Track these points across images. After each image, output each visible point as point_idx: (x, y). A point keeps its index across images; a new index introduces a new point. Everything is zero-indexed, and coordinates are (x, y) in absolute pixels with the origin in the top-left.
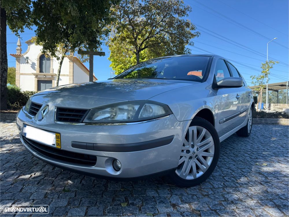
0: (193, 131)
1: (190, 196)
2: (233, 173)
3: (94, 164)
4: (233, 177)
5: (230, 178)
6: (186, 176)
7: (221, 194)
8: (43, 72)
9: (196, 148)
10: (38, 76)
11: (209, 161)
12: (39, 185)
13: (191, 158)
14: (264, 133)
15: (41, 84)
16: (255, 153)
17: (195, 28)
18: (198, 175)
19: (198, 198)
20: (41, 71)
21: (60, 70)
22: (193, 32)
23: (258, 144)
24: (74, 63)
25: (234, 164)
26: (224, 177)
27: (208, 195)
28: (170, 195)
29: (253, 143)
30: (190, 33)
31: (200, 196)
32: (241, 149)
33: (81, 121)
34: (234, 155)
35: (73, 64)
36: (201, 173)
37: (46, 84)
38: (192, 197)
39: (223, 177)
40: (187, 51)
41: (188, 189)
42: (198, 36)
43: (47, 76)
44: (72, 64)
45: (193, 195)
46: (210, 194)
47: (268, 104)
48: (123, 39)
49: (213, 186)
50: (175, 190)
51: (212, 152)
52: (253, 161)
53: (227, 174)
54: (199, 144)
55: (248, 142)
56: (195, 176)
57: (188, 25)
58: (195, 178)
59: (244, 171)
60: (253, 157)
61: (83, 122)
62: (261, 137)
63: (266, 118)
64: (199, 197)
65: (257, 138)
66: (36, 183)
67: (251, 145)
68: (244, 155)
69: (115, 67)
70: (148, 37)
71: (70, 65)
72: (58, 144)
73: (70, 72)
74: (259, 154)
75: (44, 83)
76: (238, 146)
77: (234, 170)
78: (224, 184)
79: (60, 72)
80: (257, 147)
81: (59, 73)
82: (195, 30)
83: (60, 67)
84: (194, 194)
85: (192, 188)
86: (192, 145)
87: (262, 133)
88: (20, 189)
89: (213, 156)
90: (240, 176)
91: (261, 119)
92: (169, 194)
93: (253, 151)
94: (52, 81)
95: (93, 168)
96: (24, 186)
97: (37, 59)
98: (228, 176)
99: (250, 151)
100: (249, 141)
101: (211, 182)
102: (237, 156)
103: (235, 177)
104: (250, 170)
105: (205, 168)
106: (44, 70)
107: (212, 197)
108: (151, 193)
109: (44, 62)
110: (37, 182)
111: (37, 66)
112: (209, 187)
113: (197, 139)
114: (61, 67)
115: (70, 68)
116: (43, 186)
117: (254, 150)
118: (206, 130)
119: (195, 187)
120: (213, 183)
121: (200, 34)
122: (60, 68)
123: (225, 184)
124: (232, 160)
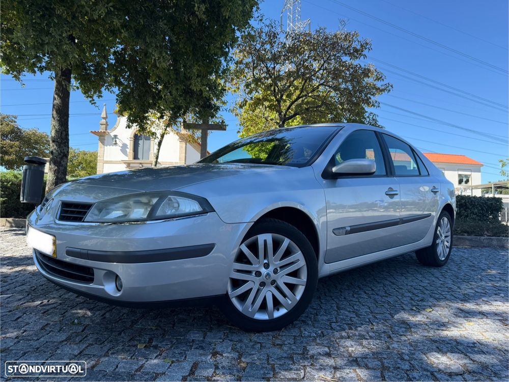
0: (265, 241)
2: (355, 319)
3: (91, 280)
4: (348, 324)
5: (342, 324)
6: (254, 313)
7: (304, 345)
8: (139, 159)
9: (271, 269)
10: (131, 165)
11: (300, 293)
12: (44, 314)
13: (263, 284)
14: (479, 262)
17: (384, 77)
18: (277, 314)
19: (263, 347)
20: (136, 157)
21: (158, 154)
22: (379, 84)
24: (188, 144)
26: (334, 322)
30: (374, 87)
31: (269, 345)
33: (82, 220)
35: (186, 144)
36: (283, 311)
40: (371, 117)
42: (389, 91)
43: (144, 165)
44: (184, 144)
45: (258, 343)
48: (258, 102)
49: (301, 334)
51: (304, 277)
52: (412, 304)
53: (342, 319)
54: (279, 262)
55: (433, 275)
57: (366, 73)
58: (271, 318)
59: (377, 316)
60: (417, 299)
62: (467, 267)
64: (265, 347)
65: (457, 270)
66: (42, 312)
67: (434, 279)
68: (403, 294)
69: (252, 150)
70: (298, 98)
71: (181, 147)
72: (55, 252)
73: (180, 158)
74: (436, 293)
76: (406, 280)
77: (361, 315)
78: (322, 332)
79: (157, 158)
80: (441, 284)
81: (155, 160)
82: (383, 80)
83: (157, 151)
84: (261, 341)
87: (476, 263)
89: (305, 284)
90: (364, 323)
92: (221, 338)
93: (427, 290)
95: (92, 285)
97: (130, 138)
99: (421, 288)
100: (437, 273)
101: (302, 328)
102: (389, 295)
103: (351, 324)
104: (390, 317)
105: (290, 302)
106: (140, 156)
107: (286, 348)
108: (196, 336)
109: (141, 142)
110: (45, 311)
111: (130, 150)
112: (294, 334)
113: (274, 255)
114: (159, 150)
115: (181, 153)
116: (48, 316)
117: (431, 288)
119: (270, 333)
120: (305, 329)
121: (392, 86)
122: (158, 152)
123: (325, 332)
124: (372, 301)
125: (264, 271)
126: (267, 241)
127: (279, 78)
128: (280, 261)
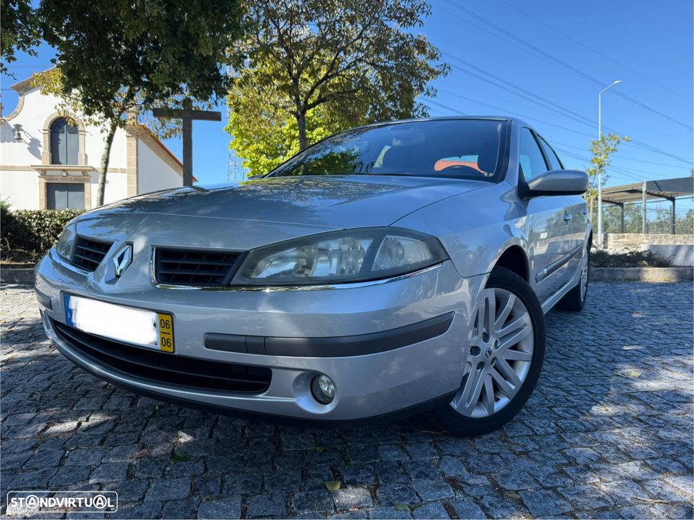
0: (487, 300)
1: (486, 457)
2: (570, 398)
4: (573, 407)
5: (565, 409)
6: (471, 409)
7: (556, 448)
8: (60, 163)
9: (492, 340)
10: (48, 173)
11: (522, 372)
12: (104, 446)
13: (481, 365)
14: (614, 302)
15: (57, 193)
16: (605, 348)
17: (439, 54)
18: (498, 406)
19: (505, 460)
20: (55, 159)
21: (108, 156)
22: (432, 64)
23: (607, 329)
24: (139, 140)
25: (566, 375)
26: (552, 407)
27: (526, 453)
28: (438, 457)
29: (595, 325)
30: (427, 68)
31: (511, 456)
32: (573, 340)
33: (225, 282)
34: (560, 354)
35: (137, 141)
36: (504, 401)
37: (69, 193)
38: (491, 459)
39: (550, 408)
40: (421, 109)
41: (477, 440)
42: (447, 74)
43: (70, 173)
44: (133, 141)
45: (492, 454)
46: (530, 449)
47: (603, 235)
48: (266, 80)
49: (533, 431)
50: (447, 445)
51: (528, 349)
52: (608, 367)
53: (557, 401)
54: (500, 331)
55: (584, 323)
56: (491, 408)
57: (421, 46)
58: (491, 414)
59: (592, 391)
60: (605, 359)
62: (608, 310)
63: (611, 267)
64: (507, 459)
65: (602, 314)
66: (97, 441)
67: (593, 329)
68: (582, 354)
69: (244, 149)
70: (326, 77)
71: (129, 145)
72: (164, 341)
73: (128, 163)
74: (616, 350)
75: (65, 191)
76: (563, 333)
77: (570, 391)
78: (557, 425)
79: (107, 162)
80: (607, 335)
81: (104, 165)
82: (438, 59)
83: (107, 151)
84: (494, 451)
85: (485, 437)
86: (484, 333)
87: (610, 303)
89: (530, 359)
90: (588, 403)
91: (601, 270)
92: (434, 454)
93: (600, 345)
94: (83, 185)
95: (261, 397)
96: (68, 452)
97: (44, 130)
98: (561, 405)
99: (593, 343)
100: (586, 321)
101: (525, 422)
102: (567, 356)
103: (576, 406)
104: (607, 390)
105: (513, 387)
106: (62, 158)
107: (537, 458)
108: (392, 455)
109: (62, 137)
110: (100, 439)
111: (44, 149)
112: (525, 433)
113: (496, 319)
114: (109, 149)
115: (129, 154)
116: (116, 450)
117: (602, 342)
118: (515, 297)
119: (491, 435)
120: (530, 423)
121: (449, 68)
122: (108, 153)
123: (560, 424)
124: (559, 368)
125: (483, 346)
126: (489, 299)
127: (301, 46)
128: (503, 328)
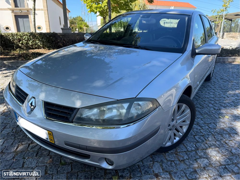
1: (169, 163)
2: (202, 131)
4: (202, 136)
5: (199, 137)
7: (194, 158)
8: (18, 7)
9: (175, 121)
10: (15, 11)
13: (170, 130)
14: (223, 75)
15: (19, 19)
16: (217, 102)
18: (175, 141)
20: (16, 6)
23: (219, 91)
25: (201, 118)
26: (195, 135)
27: (183, 161)
28: (152, 163)
29: (215, 89)
31: (178, 162)
32: (205, 97)
34: (200, 105)
36: (177, 139)
37: (24, 19)
38: (171, 164)
39: (194, 136)
43: (22, 11)
45: (172, 161)
46: (185, 159)
49: (187, 149)
52: (217, 113)
53: (197, 132)
55: (211, 87)
56: (172, 142)
58: (172, 144)
59: (210, 127)
60: (216, 108)
61: (73, 121)
62: (220, 80)
63: (224, 57)
64: (177, 164)
65: (218, 82)
66: (35, 154)
67: (213, 91)
68: (208, 105)
72: (51, 140)
73: (44, 6)
74: (221, 103)
75: (22, 18)
76: (202, 93)
77: (202, 126)
78: (196, 146)
80: (219, 94)
83: (34, 5)
84: (172, 160)
85: (170, 152)
86: (172, 119)
87: (222, 76)
88: (22, 163)
89: (189, 124)
90: (208, 133)
91: (220, 58)
92: (151, 161)
93: (216, 100)
94: (28, 16)
95: (86, 161)
96: (25, 160)
98: (198, 134)
99: (213, 99)
100: (211, 86)
101: (185, 144)
102: (203, 106)
103: (204, 135)
104: (215, 125)
105: (181, 135)
106: (19, 5)
107: (187, 163)
111: (12, 1)
112: (184, 150)
113: (177, 113)
117: (216, 99)
118: (186, 105)
119: (172, 151)
120: (186, 144)
123: (197, 145)
124: (199, 113)
125: (172, 124)
128: (180, 116)
